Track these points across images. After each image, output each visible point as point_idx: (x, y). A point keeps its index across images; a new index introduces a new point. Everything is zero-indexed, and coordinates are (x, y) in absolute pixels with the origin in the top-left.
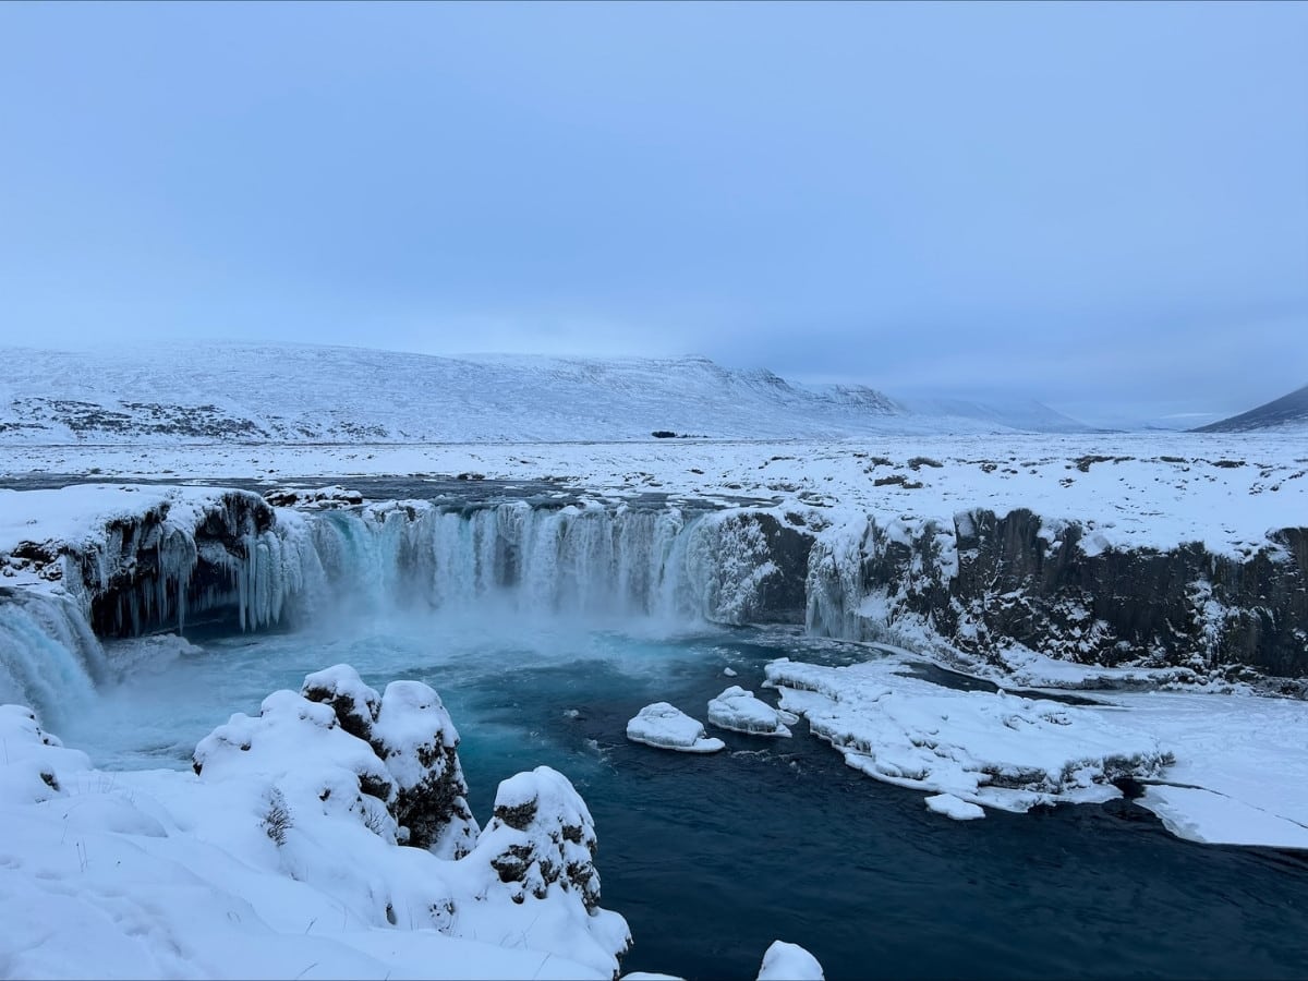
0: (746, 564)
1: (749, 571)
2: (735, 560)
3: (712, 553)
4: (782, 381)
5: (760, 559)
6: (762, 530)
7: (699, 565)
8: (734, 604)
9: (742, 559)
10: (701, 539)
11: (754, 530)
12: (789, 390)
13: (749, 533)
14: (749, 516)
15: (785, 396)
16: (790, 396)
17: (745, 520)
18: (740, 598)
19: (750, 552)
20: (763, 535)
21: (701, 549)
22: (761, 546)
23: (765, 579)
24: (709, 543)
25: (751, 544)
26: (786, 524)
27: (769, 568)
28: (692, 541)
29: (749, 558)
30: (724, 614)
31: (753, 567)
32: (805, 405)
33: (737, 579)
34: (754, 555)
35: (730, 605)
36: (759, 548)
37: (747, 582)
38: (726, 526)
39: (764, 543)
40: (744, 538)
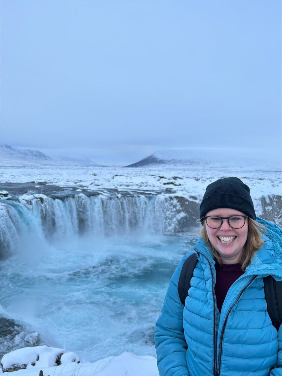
0: (173, 214)
1: (174, 216)
2: (169, 212)
3: (163, 210)
4: (11, 147)
5: (178, 212)
6: (178, 201)
7: (160, 215)
8: (171, 228)
9: (172, 212)
10: (159, 206)
11: (175, 201)
12: (13, 150)
13: (174, 203)
14: (173, 197)
15: (12, 152)
16: (14, 152)
17: (171, 198)
18: (173, 225)
19: (175, 209)
20: (178, 204)
21: (160, 209)
22: (179, 207)
23: (182, 218)
24: (161, 207)
25: (175, 207)
26: (191, 200)
27: (183, 215)
28: (156, 206)
29: (174, 211)
30: (169, 231)
31: (176, 214)
32: (19, 155)
33: (171, 219)
34: (176, 210)
35: (170, 228)
36: (178, 208)
37: (174, 220)
38: (165, 201)
39: (180, 206)
40: (171, 204)
